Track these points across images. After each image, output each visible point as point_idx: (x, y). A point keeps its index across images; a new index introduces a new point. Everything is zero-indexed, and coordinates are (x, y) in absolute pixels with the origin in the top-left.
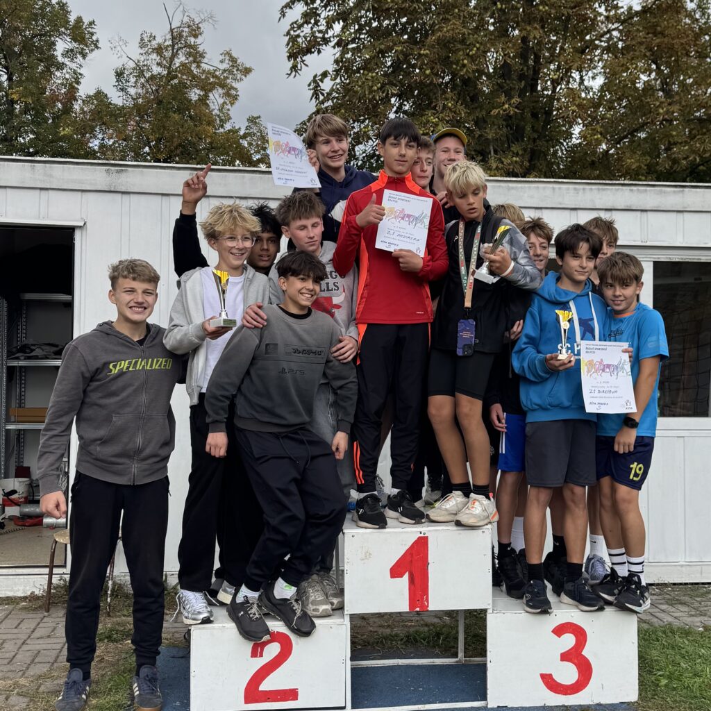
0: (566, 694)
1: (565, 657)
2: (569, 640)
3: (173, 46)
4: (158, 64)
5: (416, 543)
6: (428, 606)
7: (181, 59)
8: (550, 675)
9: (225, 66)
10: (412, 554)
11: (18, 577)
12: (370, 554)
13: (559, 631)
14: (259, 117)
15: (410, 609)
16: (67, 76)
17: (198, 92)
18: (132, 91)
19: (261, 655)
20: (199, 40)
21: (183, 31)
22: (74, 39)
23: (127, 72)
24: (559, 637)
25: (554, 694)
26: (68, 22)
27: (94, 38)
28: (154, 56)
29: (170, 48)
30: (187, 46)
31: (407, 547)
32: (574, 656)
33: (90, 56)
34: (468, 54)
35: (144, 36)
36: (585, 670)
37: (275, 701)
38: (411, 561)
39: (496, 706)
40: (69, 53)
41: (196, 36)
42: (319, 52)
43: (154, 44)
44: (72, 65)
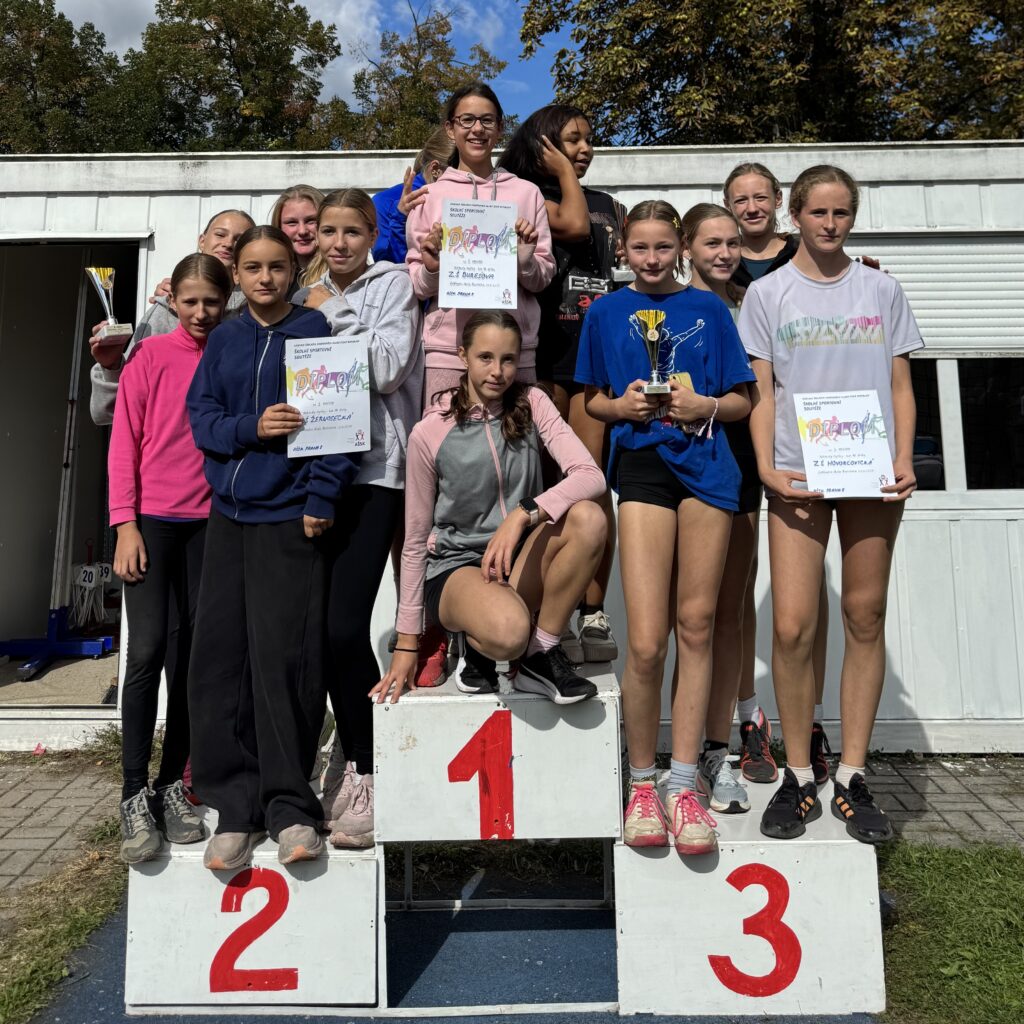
0: (755, 994)
1: (752, 926)
2: (757, 897)
3: (420, 45)
4: (404, 66)
5: (490, 721)
6: (512, 831)
7: (428, 58)
8: (727, 960)
9: (476, 61)
10: (484, 741)
11: (53, 722)
12: (415, 740)
13: (741, 878)
14: (517, 116)
15: (482, 835)
16: (304, 86)
17: (447, 93)
18: (374, 98)
19: (238, 909)
20: (448, 36)
21: (429, 29)
22: (311, 45)
23: (367, 77)
24: (741, 891)
25: (734, 994)
26: (305, 27)
27: (335, 44)
28: (399, 57)
29: (416, 48)
30: (434, 43)
31: (476, 729)
32: (767, 924)
33: (330, 64)
34: (737, 16)
35: (387, 36)
36: (788, 950)
37: (260, 989)
38: (483, 754)
39: (633, 1013)
40: (309, 62)
41: (444, 33)
42: (557, 30)
43: (397, 44)
44: (309, 74)
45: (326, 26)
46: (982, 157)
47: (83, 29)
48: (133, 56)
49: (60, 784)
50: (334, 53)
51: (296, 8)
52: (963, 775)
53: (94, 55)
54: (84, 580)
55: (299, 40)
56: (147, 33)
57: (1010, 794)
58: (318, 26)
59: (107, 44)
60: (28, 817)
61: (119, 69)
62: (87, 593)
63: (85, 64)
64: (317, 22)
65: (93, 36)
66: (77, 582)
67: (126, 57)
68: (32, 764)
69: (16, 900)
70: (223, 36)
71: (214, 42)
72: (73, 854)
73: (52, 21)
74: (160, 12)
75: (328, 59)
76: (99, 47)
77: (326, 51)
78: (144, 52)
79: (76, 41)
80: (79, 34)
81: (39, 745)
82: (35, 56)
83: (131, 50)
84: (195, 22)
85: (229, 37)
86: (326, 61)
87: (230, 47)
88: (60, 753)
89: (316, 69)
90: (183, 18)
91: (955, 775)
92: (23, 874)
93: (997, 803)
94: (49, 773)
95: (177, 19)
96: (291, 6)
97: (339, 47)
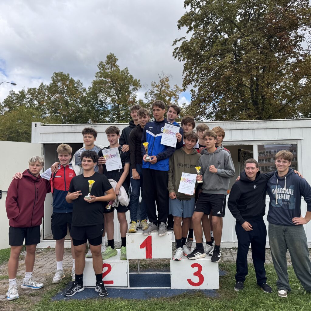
0: (195, 286)
1: (195, 274)
2: (196, 269)
3: (161, 85)
4: (157, 91)
5: (148, 238)
6: (152, 257)
7: (163, 88)
8: (190, 280)
9: (175, 89)
10: (146, 241)
12: (134, 241)
13: (193, 266)
15: (146, 258)
16: (133, 96)
17: (168, 97)
21: (163, 80)
22: (134, 85)
23: (148, 93)
24: (193, 268)
25: (192, 286)
26: (132, 81)
27: (140, 84)
28: (156, 88)
29: (160, 86)
30: (165, 84)
31: (145, 239)
32: (198, 274)
35: (153, 83)
36: (202, 278)
37: (107, 284)
38: (146, 243)
39: (173, 289)
40: (133, 89)
41: (167, 82)
43: (155, 85)
44: (133, 92)
45: (138, 80)
47: (77, 81)
48: (90, 88)
50: (140, 87)
53: (80, 88)
55: (131, 84)
56: (93, 82)
59: (83, 85)
61: (86, 91)
64: (135, 79)
65: (80, 83)
67: (88, 88)
70: (112, 83)
71: (110, 84)
73: (69, 80)
74: (96, 77)
75: (139, 89)
76: (81, 86)
77: (138, 86)
78: (93, 87)
80: (76, 83)
82: (66, 89)
83: (89, 86)
84: (104, 79)
87: (114, 86)
89: (135, 91)
90: (102, 78)
95: (100, 79)
96: (129, 75)
97: (141, 85)
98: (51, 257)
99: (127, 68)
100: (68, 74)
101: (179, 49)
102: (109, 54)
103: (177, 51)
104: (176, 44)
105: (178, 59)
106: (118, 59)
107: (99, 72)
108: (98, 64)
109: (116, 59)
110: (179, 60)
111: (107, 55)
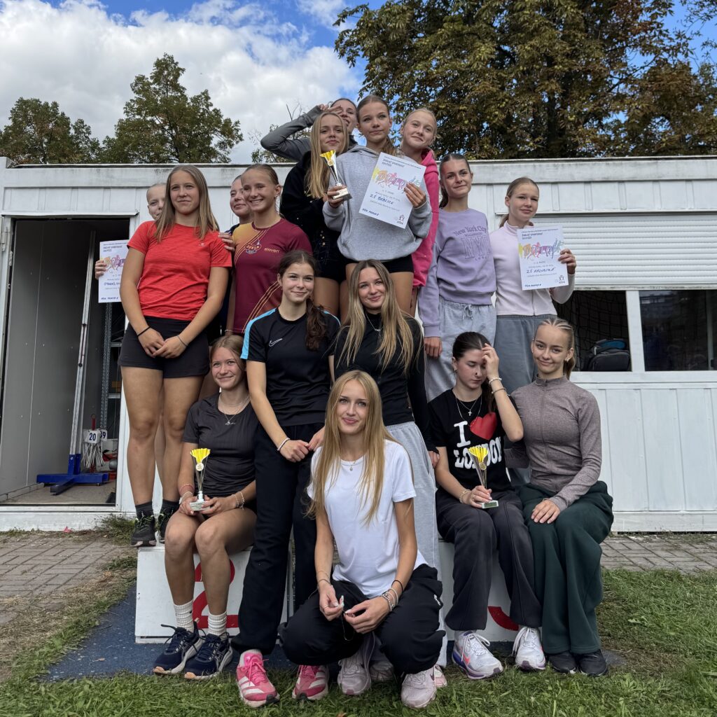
8: (499, 609)
11: (76, 513)
22: (223, 133)
26: (219, 122)
33: (236, 146)
40: (222, 145)
44: (221, 152)
45: (233, 122)
46: (655, 166)
47: (76, 124)
48: (109, 141)
49: (82, 546)
50: (238, 139)
51: (214, 110)
52: (642, 542)
53: (83, 140)
54: (90, 439)
55: (216, 130)
56: (118, 125)
57: (671, 550)
58: (228, 122)
59: (92, 133)
60: (63, 560)
61: (100, 149)
62: (92, 447)
63: (78, 146)
64: (227, 120)
65: (83, 128)
66: (86, 441)
67: (104, 142)
68: (63, 537)
69: (62, 595)
70: (167, 127)
71: (160, 132)
72: (94, 575)
73: (57, 117)
74: (127, 112)
75: (235, 143)
76: (87, 135)
77: (233, 138)
78: (116, 138)
79: (72, 131)
80: (74, 126)
81: (67, 527)
82: (46, 140)
83: (107, 137)
84: (149, 118)
85: (171, 128)
86: (233, 145)
87: (171, 135)
88: (79, 532)
89: (227, 150)
90: (141, 116)
91: (638, 542)
92: (65, 584)
93: (663, 554)
94: (74, 541)
95: (137, 117)
96: (211, 109)
97: (241, 135)
98: (21, 554)
99: (206, 92)
100: (55, 105)
101: (351, 33)
102: (161, 57)
103: (346, 39)
104: (343, 21)
105: (348, 61)
106: (183, 70)
107: (135, 99)
108: (133, 80)
109: (180, 69)
110: (351, 62)
111: (155, 60)
